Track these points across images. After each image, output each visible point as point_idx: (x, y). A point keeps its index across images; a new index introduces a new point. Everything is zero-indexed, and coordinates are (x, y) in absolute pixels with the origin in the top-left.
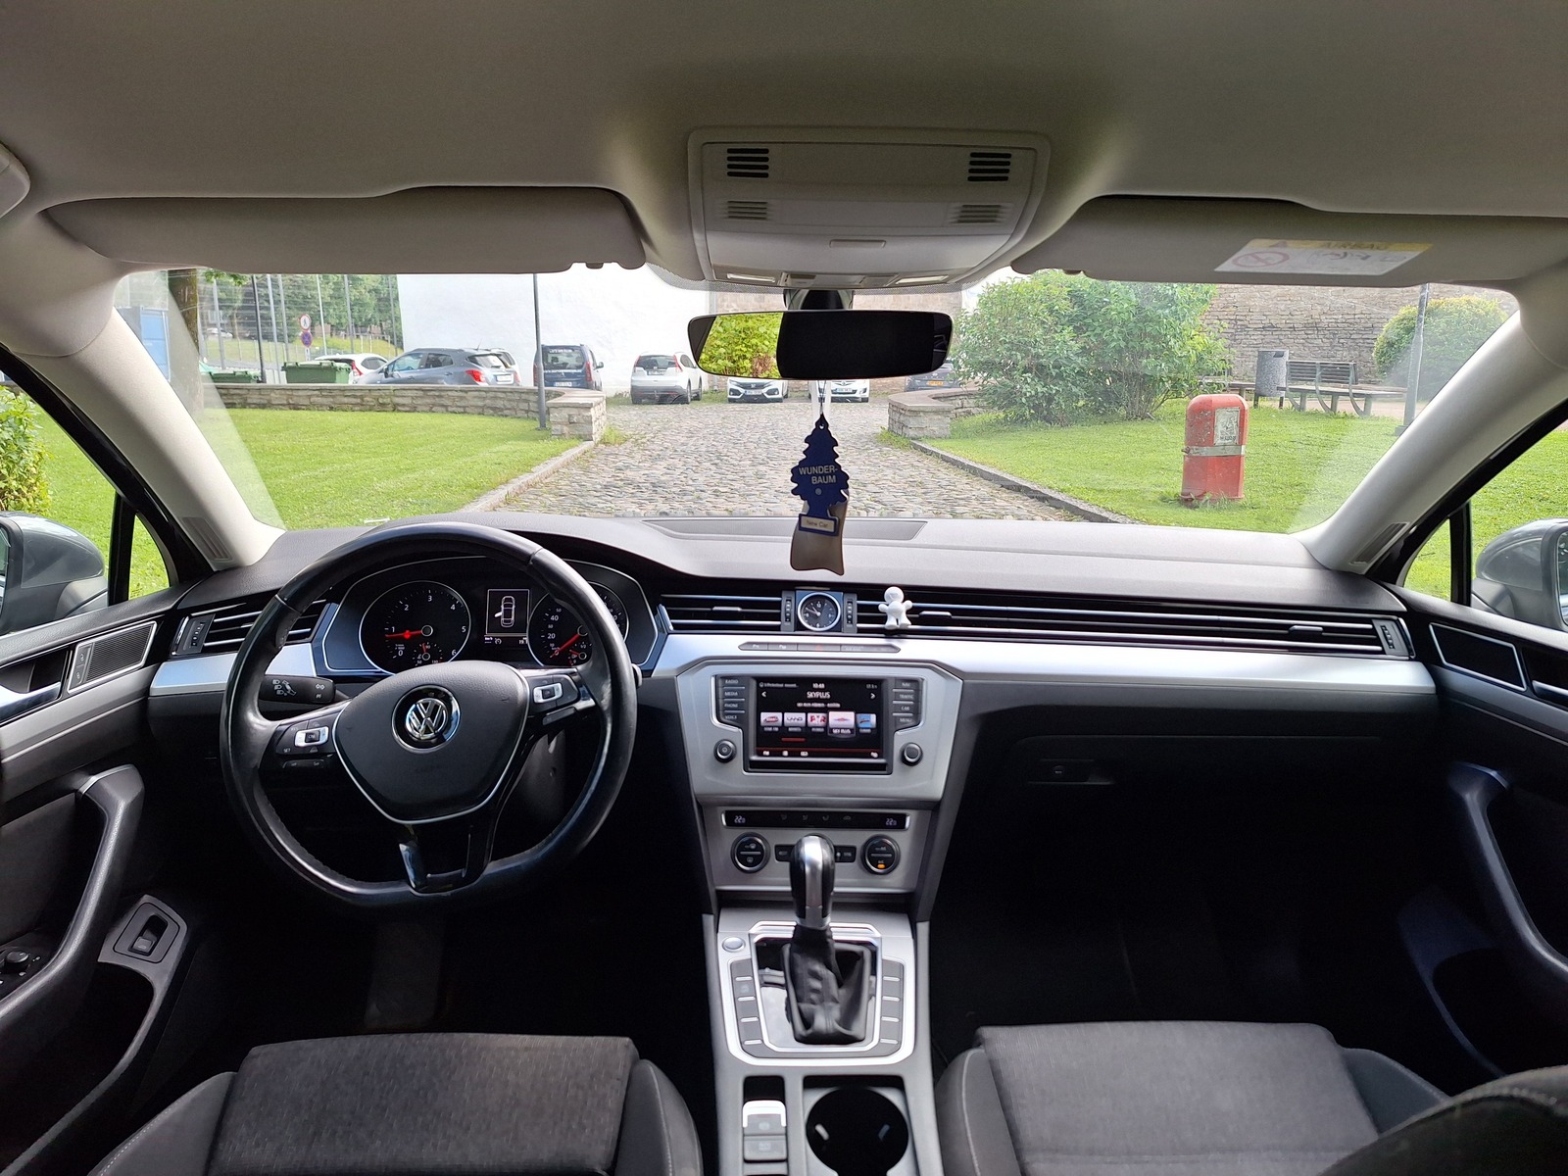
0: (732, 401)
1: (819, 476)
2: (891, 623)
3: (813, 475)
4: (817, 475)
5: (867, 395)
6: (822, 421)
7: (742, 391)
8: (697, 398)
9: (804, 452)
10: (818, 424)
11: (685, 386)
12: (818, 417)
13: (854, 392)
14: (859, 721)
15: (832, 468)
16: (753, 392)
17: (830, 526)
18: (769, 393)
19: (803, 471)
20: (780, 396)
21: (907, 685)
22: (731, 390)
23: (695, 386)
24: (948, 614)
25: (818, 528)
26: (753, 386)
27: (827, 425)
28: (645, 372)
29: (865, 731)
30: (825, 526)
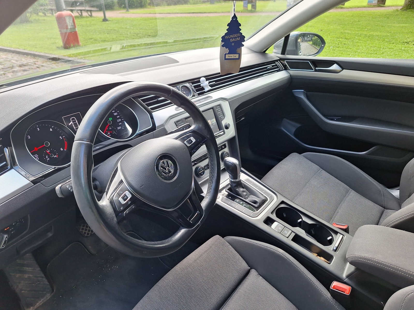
1: (233, 38)
2: (206, 89)
3: (231, 38)
4: (232, 38)
6: (235, 17)
9: (227, 30)
10: (233, 18)
12: (233, 15)
14: (212, 122)
15: (239, 35)
17: (237, 56)
19: (226, 37)
21: (218, 107)
24: (215, 83)
25: (232, 58)
27: (237, 18)
29: (214, 124)
30: (235, 56)
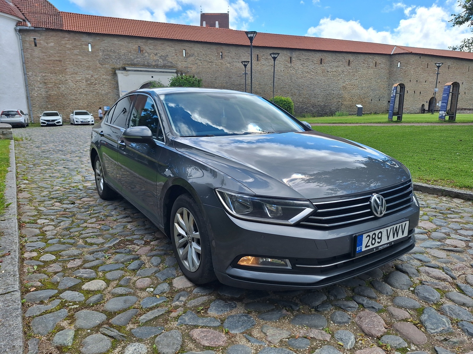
0: (42, 126)
5: (93, 123)
7: (46, 122)
8: (27, 126)
11: (23, 122)
13: (89, 122)
16: (51, 123)
18: (57, 123)
20: (61, 124)
22: (42, 122)
23: (26, 122)
26: (51, 121)
28: (6, 117)
